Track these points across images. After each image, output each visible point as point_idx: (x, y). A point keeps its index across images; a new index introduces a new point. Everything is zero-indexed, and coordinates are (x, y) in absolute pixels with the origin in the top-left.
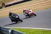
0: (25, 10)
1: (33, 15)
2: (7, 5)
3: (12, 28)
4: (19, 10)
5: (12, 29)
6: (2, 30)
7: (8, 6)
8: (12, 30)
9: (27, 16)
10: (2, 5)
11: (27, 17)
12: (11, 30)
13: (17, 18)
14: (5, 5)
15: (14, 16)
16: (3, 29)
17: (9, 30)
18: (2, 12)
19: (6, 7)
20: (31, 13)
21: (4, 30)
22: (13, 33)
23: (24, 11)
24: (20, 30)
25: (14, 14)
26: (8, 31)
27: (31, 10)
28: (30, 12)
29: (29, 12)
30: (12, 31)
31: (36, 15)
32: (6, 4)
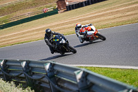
0: (79, 25)
1: (97, 38)
2: (69, 6)
3: (85, 66)
4: (102, 18)
5: (83, 69)
6: (58, 72)
7: (73, 9)
8: (84, 72)
9: (83, 39)
10: (58, 6)
11: (85, 42)
12: (81, 73)
13: (62, 44)
14: (65, 3)
15: (56, 38)
16: (60, 69)
17: (76, 72)
18: (57, 23)
19: (67, 10)
20: (93, 32)
21: (64, 70)
22: (87, 79)
23: (77, 28)
24: (107, 72)
25: (57, 34)
26: (75, 76)
27: (93, 27)
28: (92, 30)
29: (89, 31)
30: (86, 75)
31: (104, 39)
32: (67, 3)
